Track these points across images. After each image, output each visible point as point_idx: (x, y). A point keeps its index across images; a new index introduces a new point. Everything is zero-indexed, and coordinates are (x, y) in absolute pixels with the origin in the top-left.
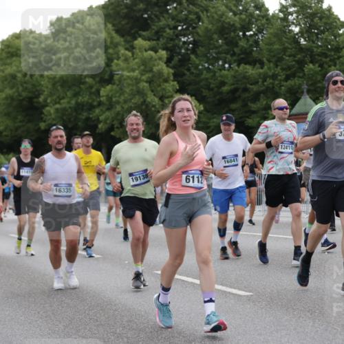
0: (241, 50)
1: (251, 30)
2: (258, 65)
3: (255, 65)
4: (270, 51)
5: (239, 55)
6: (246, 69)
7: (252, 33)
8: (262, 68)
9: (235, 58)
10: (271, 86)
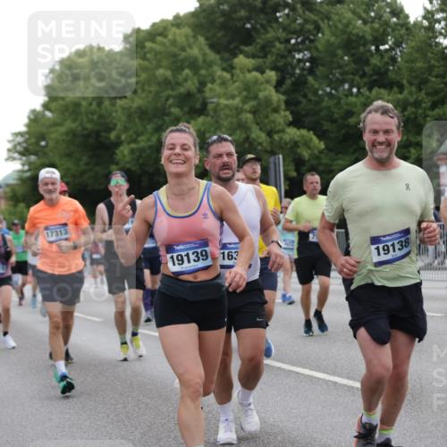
0: (373, 70)
1: (386, 43)
2: (395, 89)
3: (391, 88)
4: (411, 70)
5: (371, 76)
6: (380, 93)
7: (387, 47)
8: (401, 93)
9: (365, 80)
10: (413, 116)
